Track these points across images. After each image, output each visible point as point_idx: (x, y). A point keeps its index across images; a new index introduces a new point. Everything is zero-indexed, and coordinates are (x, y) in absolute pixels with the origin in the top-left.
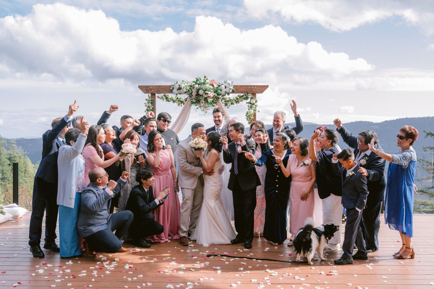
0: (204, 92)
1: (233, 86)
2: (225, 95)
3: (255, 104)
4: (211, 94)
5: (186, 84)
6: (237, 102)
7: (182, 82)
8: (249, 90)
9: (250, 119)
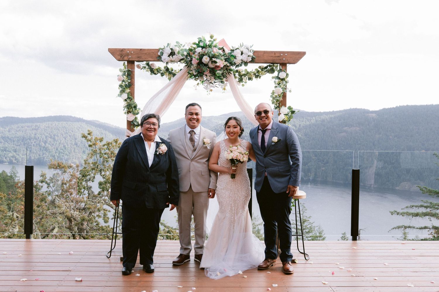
0: (210, 60)
1: (253, 51)
2: (241, 65)
3: (286, 80)
4: (221, 63)
5: (182, 48)
6: (257, 77)
7: (176, 44)
8: (275, 58)
9: (276, 102)
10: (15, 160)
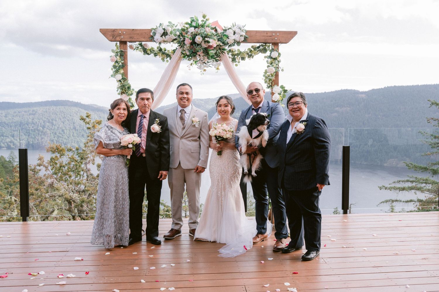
0: (203, 40)
1: (245, 31)
2: (234, 45)
3: (278, 59)
4: (214, 43)
5: (175, 28)
6: (250, 56)
7: (168, 24)
8: (267, 38)
9: (269, 81)
10: (13, 145)
